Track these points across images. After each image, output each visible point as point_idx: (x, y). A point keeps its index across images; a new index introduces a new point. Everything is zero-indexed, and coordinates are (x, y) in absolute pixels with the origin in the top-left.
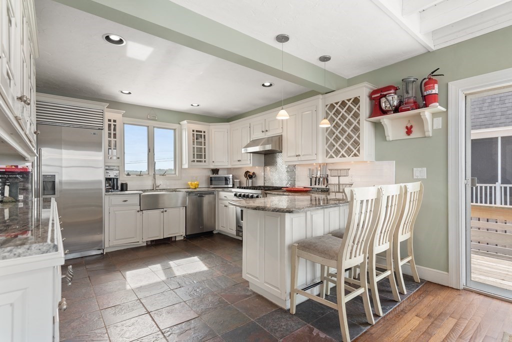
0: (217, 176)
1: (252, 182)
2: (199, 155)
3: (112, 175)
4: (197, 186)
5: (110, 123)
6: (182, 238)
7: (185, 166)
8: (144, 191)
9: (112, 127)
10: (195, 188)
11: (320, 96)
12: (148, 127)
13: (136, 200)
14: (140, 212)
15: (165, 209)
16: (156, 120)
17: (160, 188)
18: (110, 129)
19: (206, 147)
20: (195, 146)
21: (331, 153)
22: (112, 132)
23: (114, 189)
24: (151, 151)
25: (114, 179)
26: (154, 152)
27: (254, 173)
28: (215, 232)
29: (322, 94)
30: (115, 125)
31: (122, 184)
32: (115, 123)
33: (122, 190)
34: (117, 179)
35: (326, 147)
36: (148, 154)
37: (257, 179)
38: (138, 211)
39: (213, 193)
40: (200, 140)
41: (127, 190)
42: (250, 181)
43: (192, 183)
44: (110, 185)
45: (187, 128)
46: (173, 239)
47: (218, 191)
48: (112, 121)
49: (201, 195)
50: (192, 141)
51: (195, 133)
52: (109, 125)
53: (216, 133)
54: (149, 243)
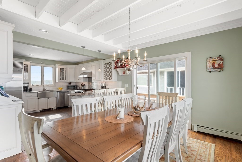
0: (71, 85)
1: (84, 88)
2: (63, 77)
3: (26, 85)
4: (62, 89)
5: (25, 66)
6: (55, 109)
7: (57, 82)
8: (39, 91)
9: (26, 67)
10: (61, 90)
11: (102, 60)
12: (41, 66)
13: (36, 95)
14: (38, 99)
15: (48, 98)
16: (45, 64)
17: (46, 90)
18: (25, 68)
19: (66, 74)
20: (61, 74)
21: (105, 79)
22: (26, 69)
23: (26, 91)
24: (42, 76)
25: (26, 87)
26: (44, 76)
27: (84, 84)
28: (69, 106)
29: (103, 60)
30: (27, 67)
31: (30, 89)
32: (27, 66)
33: (30, 91)
34: (28, 87)
35: (104, 77)
36: (41, 77)
37: (85, 87)
38: (37, 99)
39: (68, 92)
40: (63, 72)
41: (32, 91)
42: (83, 87)
43: (60, 88)
44: (25, 89)
45: (58, 67)
46: (52, 109)
47: (70, 91)
48: (26, 65)
49: (64, 93)
50: (60, 72)
51: (61, 69)
52: (25, 67)
53: (70, 69)
54: (42, 111)
